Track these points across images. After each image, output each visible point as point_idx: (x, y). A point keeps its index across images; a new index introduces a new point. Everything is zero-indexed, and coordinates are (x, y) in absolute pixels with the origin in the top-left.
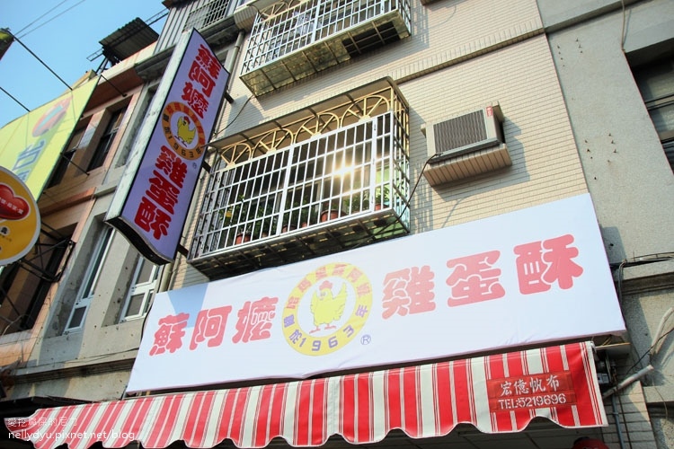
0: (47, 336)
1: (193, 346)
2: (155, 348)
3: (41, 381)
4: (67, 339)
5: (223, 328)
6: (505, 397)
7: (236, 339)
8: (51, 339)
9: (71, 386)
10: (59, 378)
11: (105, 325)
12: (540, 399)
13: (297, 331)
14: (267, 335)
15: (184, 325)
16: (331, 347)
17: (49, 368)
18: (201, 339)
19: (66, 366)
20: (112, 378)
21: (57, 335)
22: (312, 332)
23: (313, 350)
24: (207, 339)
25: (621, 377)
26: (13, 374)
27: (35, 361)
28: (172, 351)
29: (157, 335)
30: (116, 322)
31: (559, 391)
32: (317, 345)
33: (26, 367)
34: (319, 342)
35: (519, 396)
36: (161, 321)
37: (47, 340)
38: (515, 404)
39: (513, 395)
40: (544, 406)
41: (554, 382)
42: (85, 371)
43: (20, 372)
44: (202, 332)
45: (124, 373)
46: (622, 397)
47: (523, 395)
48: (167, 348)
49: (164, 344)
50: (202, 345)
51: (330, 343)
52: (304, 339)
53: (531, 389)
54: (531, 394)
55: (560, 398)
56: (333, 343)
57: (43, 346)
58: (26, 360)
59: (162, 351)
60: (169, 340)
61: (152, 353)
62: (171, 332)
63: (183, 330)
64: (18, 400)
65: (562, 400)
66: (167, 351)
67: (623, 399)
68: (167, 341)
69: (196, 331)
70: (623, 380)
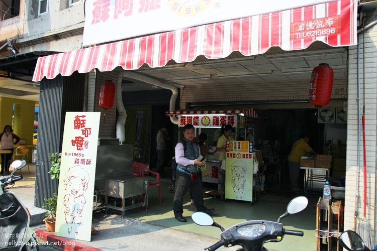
0: (29, 19)
1: (116, 17)
2: (94, 20)
3: (34, 45)
4: (42, 19)
5: (132, 4)
6: (300, 31)
7: (140, 11)
8: (32, 20)
9: (51, 46)
10: (44, 42)
11: (61, 9)
12: (320, 32)
13: (176, 3)
14: (158, 7)
15: (109, 4)
16: (197, 11)
17: (37, 37)
18: (120, 12)
19: (46, 35)
20: (72, 39)
21: (35, 18)
22: (185, 3)
23: (187, 13)
24: (123, 12)
25: (367, 23)
26: (17, 42)
27: (27, 34)
28: (104, 21)
29: (94, 12)
30: (67, 7)
31: (332, 27)
32: (188, 11)
33: (23, 38)
34: (190, 9)
35: (308, 31)
36: (95, 4)
37: (30, 21)
38: (305, 35)
39: (305, 30)
40: (322, 35)
41: (330, 22)
42: (57, 37)
43: (21, 41)
44: (120, 7)
45: (79, 36)
46: (365, 34)
47: (311, 30)
48: (101, 19)
49: (98, 17)
50: (121, 16)
51: (196, 9)
52: (181, 8)
53: (316, 27)
54: (315, 29)
55: (332, 31)
56: (198, 9)
57: (29, 25)
58: (22, 34)
59: (98, 21)
60: (101, 14)
61: (93, 23)
62: (102, 10)
63: (108, 8)
64: (26, 54)
65: (333, 32)
66: (101, 21)
67: (366, 35)
68: (100, 16)
69: (116, 8)
70: (368, 24)
